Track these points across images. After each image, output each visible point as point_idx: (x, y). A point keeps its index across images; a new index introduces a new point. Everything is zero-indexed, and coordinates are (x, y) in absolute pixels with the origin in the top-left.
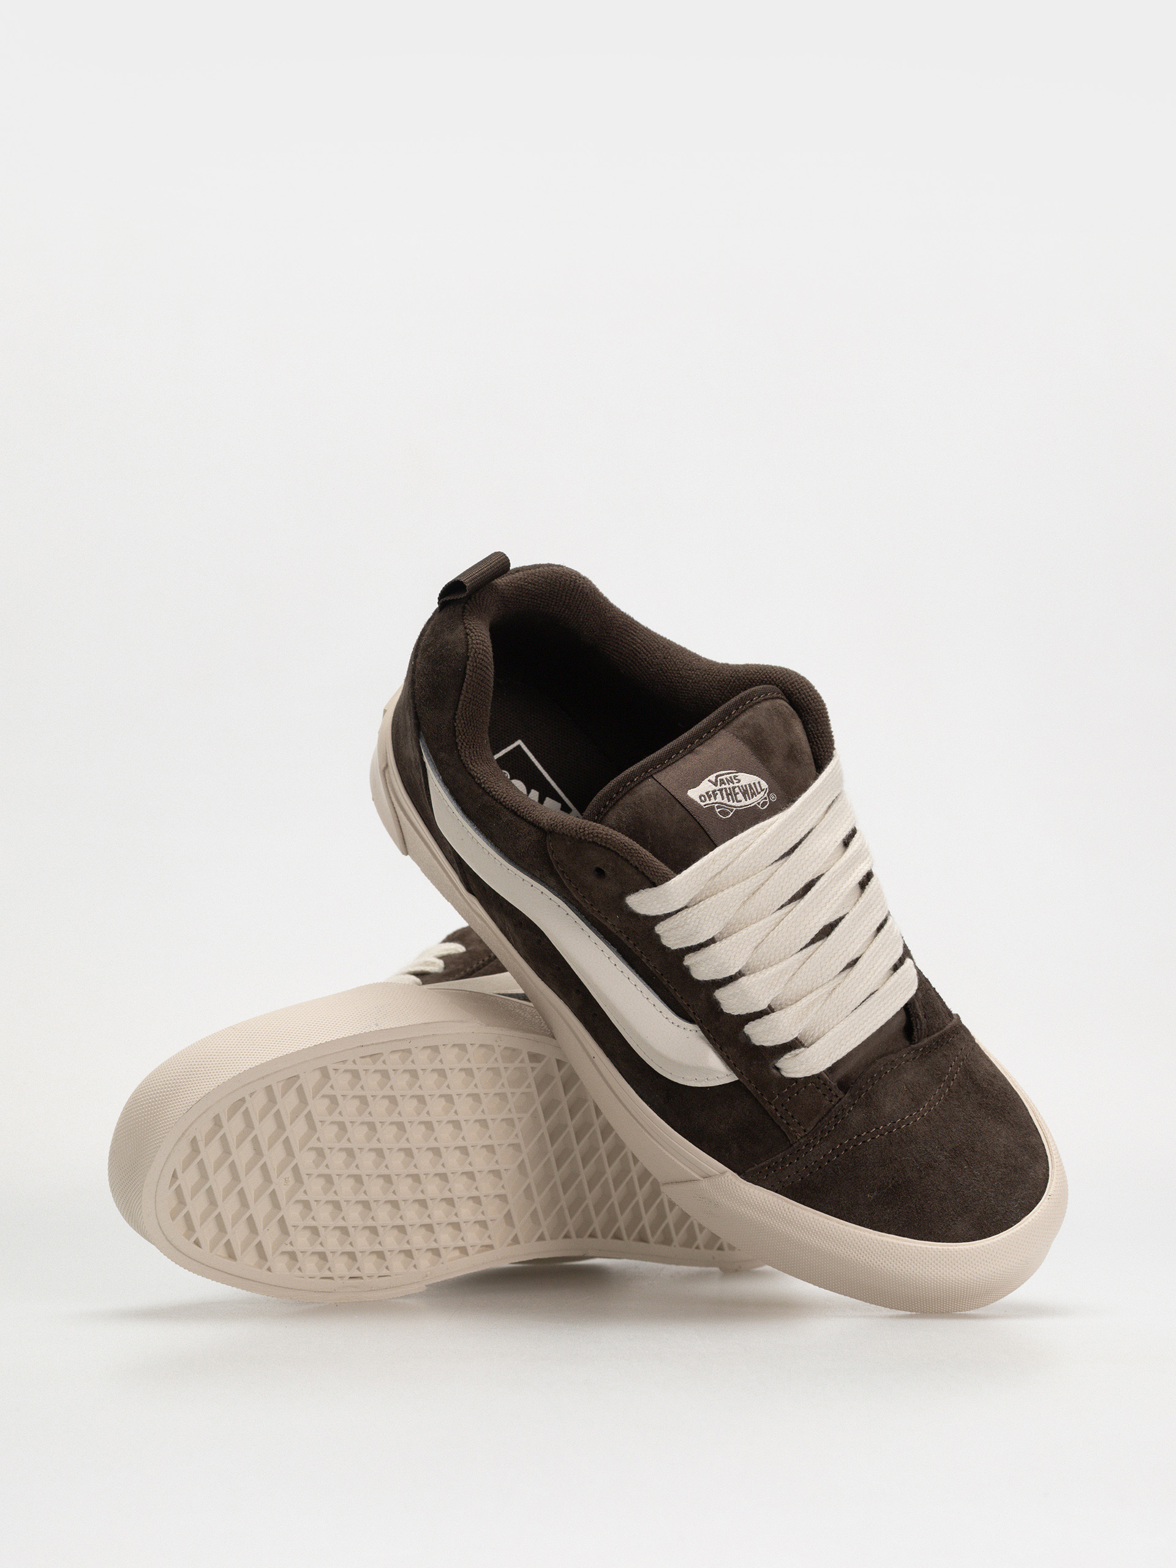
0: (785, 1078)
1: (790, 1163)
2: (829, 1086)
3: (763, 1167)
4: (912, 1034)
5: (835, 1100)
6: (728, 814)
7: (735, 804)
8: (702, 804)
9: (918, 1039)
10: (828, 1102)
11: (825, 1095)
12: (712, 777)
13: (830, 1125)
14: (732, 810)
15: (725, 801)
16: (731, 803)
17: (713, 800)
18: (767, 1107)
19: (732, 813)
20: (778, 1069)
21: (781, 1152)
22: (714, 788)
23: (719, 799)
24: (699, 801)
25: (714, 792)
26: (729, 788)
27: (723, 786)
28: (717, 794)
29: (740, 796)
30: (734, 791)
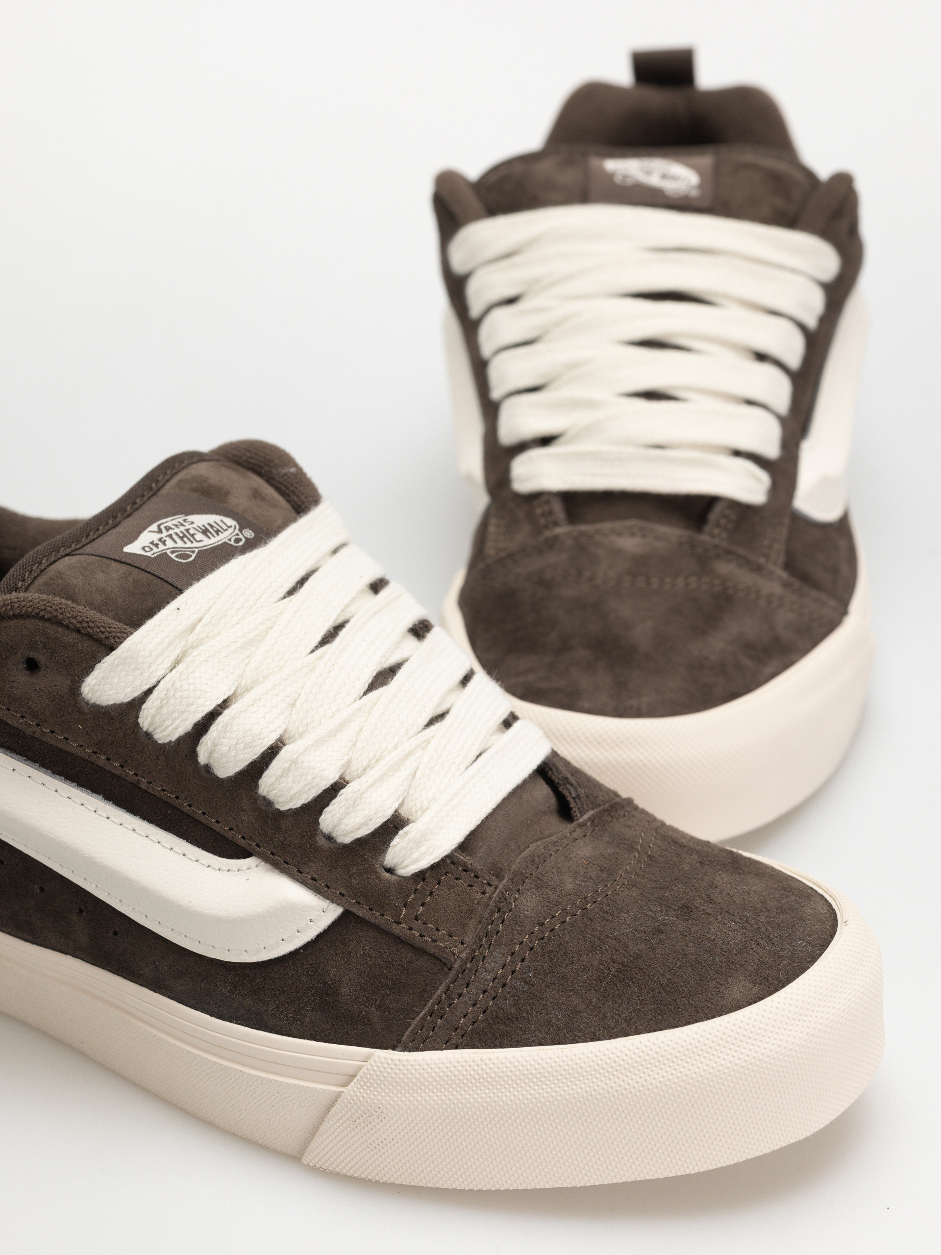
0: (405, 878)
1: (460, 995)
2: (472, 871)
3: (424, 1018)
4: (570, 809)
5: (489, 889)
6: (189, 556)
7: (195, 544)
8: (148, 554)
9: (580, 812)
10: (479, 896)
11: (470, 886)
12: (154, 527)
13: (495, 922)
14: (193, 552)
15: (180, 544)
16: (189, 545)
17: (161, 547)
18: (396, 929)
19: (194, 556)
20: (390, 871)
21: (440, 986)
22: (160, 536)
23: (170, 543)
24: (143, 553)
25: (160, 540)
26: (182, 532)
27: (171, 532)
28: (165, 541)
29: (199, 536)
30: (189, 533)
